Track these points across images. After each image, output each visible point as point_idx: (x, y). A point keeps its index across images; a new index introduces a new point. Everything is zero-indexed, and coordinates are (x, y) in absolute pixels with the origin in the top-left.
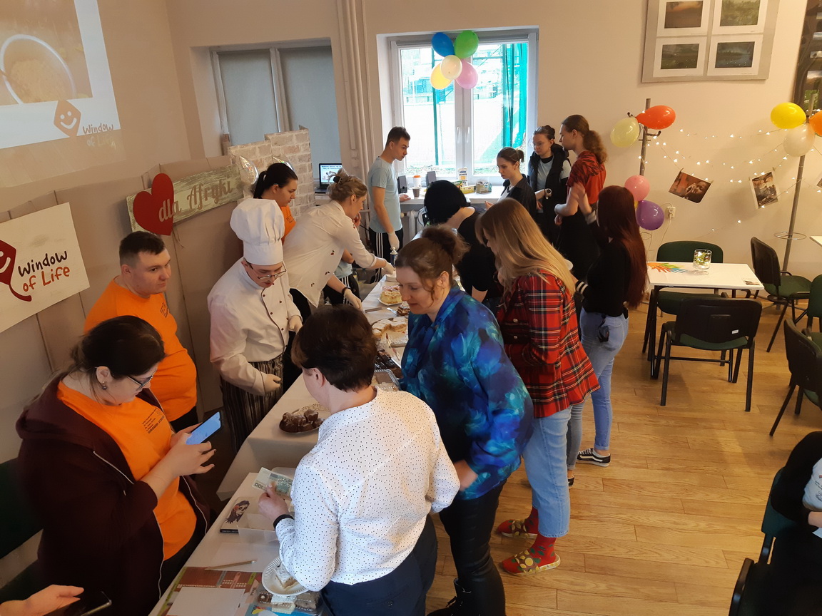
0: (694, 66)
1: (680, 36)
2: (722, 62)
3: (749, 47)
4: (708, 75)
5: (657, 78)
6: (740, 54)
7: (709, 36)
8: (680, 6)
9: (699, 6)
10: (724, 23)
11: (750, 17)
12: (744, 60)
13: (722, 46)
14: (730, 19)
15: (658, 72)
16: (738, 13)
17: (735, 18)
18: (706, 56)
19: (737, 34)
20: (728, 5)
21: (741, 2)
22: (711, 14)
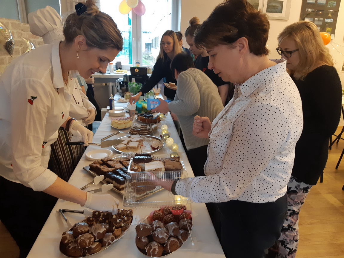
3: (281, 3)
12: (279, 9)
13: (269, 2)
18: (263, 6)
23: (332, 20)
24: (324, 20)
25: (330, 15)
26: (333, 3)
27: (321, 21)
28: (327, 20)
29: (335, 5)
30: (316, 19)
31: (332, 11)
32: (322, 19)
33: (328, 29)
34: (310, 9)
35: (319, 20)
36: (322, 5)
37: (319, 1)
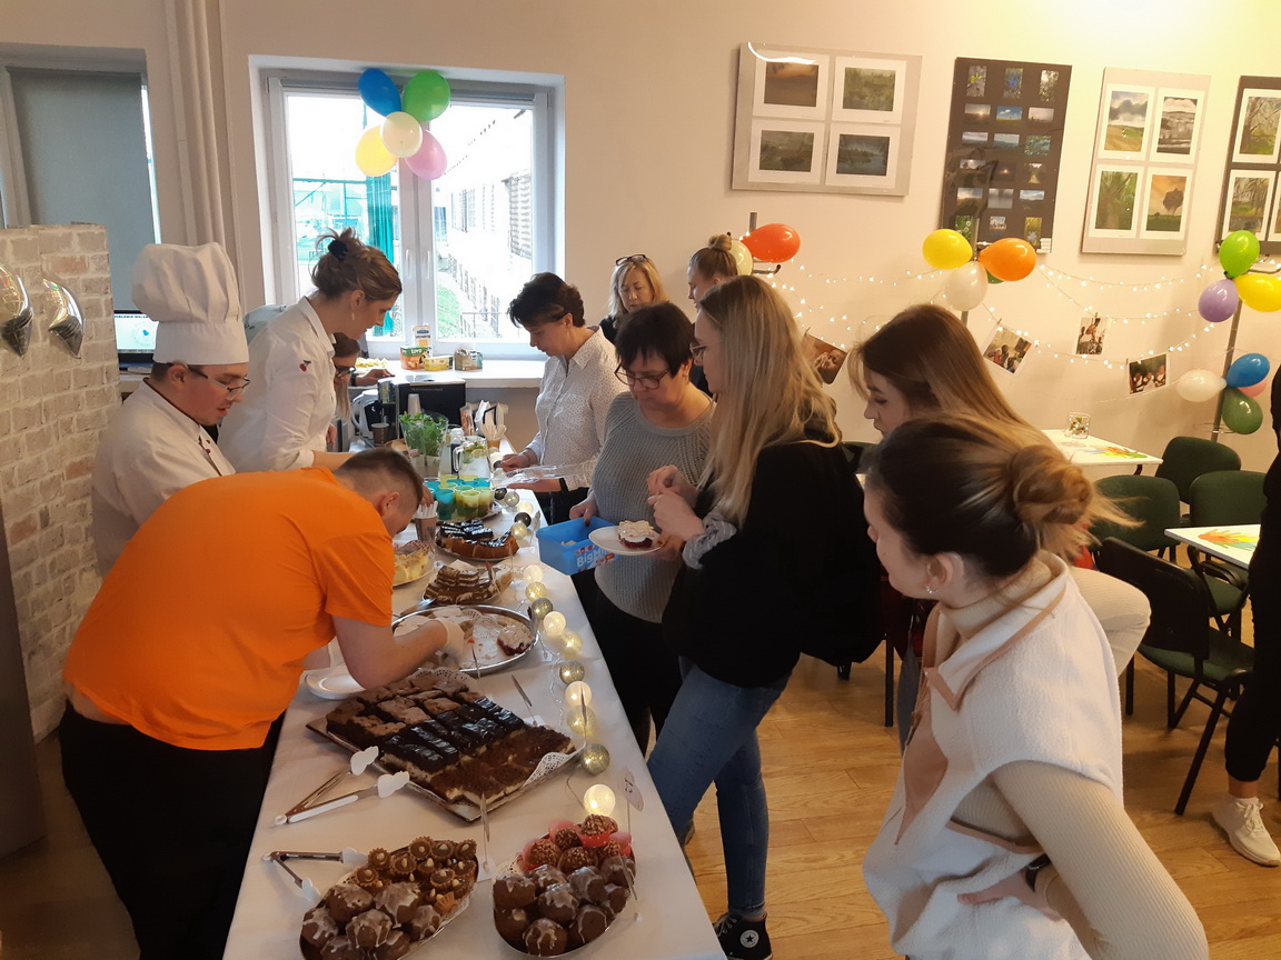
0: (808, 169)
1: (789, 119)
2: (847, 166)
3: (883, 143)
4: (827, 184)
5: (753, 184)
6: (872, 155)
7: (828, 122)
8: (788, 69)
9: (813, 73)
10: (849, 103)
11: (882, 99)
12: (875, 163)
13: (845, 140)
14: (856, 98)
15: (756, 174)
16: (866, 91)
17: (863, 97)
18: (825, 154)
19: (866, 123)
20: (853, 76)
21: (869, 74)
22: (830, 88)
23: (1043, 193)
24: (1017, 194)
25: (1034, 180)
26: (1041, 142)
27: (1007, 196)
28: (1026, 195)
29: (1047, 148)
30: (992, 190)
31: (1038, 166)
32: (1012, 191)
33: (1032, 221)
34: (971, 161)
35: (1001, 195)
36: (1007, 148)
37: (999, 138)
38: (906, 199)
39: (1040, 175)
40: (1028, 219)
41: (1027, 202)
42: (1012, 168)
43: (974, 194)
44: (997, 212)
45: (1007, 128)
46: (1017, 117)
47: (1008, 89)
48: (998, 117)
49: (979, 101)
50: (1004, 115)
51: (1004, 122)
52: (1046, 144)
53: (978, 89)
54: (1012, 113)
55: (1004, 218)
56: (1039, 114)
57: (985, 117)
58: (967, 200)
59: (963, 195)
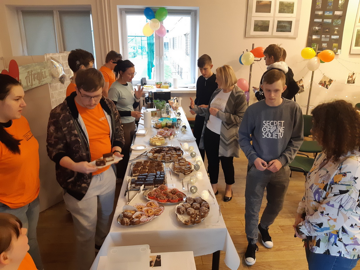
0: (268, 31)
1: (263, 17)
2: (280, 29)
3: (290, 23)
4: (273, 35)
5: (252, 35)
6: (287, 26)
7: (274, 17)
8: (262, 2)
9: (270, 3)
10: (280, 11)
11: (290, 10)
12: (288, 29)
13: (279, 22)
14: (282, 10)
15: (252, 33)
16: (286, 8)
17: (284, 10)
18: (273, 26)
19: (285, 17)
20: (281, 4)
21: (287, 3)
22: (275, 7)
23: (338, 36)
24: (330, 37)
26: (338, 21)
27: (328, 37)
28: (333, 37)
30: (323, 36)
34: (317, 27)
35: (326, 37)
36: (328, 23)
37: (325, 20)
38: (297, 39)
39: (338, 31)
40: (334, 44)
41: (333, 39)
42: (329, 29)
43: (317, 37)
44: (324, 42)
45: (328, 17)
46: (331, 14)
47: (328, 6)
48: (325, 14)
49: (319, 10)
50: (327, 14)
51: (327, 16)
52: (340, 22)
53: (319, 6)
54: (329, 13)
55: (327, 44)
56: (338, 13)
57: (321, 15)
58: (315, 39)
59: (314, 37)
